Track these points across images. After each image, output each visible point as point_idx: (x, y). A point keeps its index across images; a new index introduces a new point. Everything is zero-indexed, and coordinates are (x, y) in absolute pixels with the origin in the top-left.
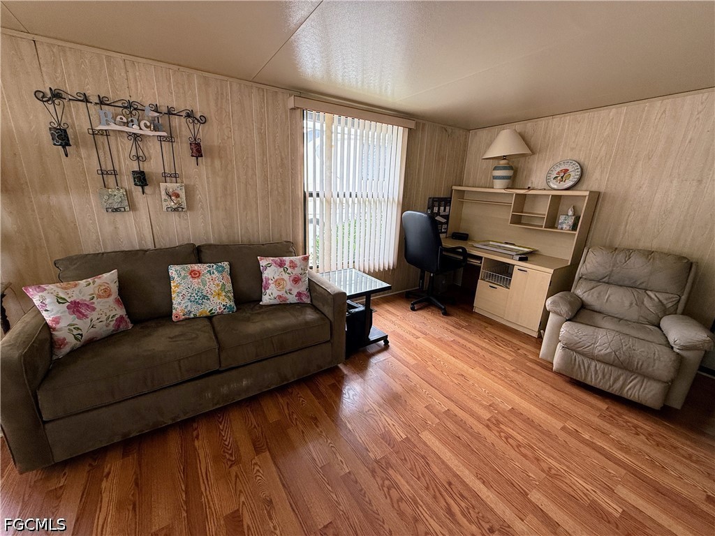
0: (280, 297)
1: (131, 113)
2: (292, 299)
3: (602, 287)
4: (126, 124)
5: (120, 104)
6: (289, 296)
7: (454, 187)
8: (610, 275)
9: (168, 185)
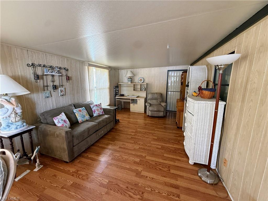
0: (98, 113)
1: (52, 69)
2: (101, 113)
3: (152, 100)
4: (52, 72)
5: (48, 67)
6: (100, 113)
7: (119, 83)
8: (153, 98)
9: (61, 88)
